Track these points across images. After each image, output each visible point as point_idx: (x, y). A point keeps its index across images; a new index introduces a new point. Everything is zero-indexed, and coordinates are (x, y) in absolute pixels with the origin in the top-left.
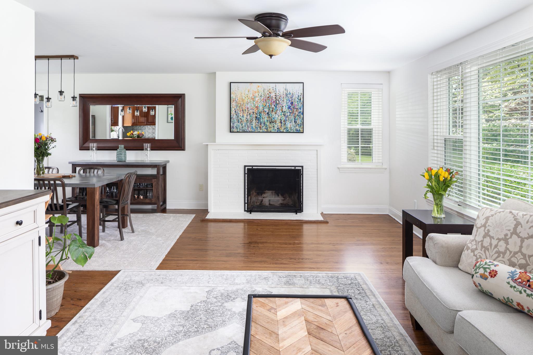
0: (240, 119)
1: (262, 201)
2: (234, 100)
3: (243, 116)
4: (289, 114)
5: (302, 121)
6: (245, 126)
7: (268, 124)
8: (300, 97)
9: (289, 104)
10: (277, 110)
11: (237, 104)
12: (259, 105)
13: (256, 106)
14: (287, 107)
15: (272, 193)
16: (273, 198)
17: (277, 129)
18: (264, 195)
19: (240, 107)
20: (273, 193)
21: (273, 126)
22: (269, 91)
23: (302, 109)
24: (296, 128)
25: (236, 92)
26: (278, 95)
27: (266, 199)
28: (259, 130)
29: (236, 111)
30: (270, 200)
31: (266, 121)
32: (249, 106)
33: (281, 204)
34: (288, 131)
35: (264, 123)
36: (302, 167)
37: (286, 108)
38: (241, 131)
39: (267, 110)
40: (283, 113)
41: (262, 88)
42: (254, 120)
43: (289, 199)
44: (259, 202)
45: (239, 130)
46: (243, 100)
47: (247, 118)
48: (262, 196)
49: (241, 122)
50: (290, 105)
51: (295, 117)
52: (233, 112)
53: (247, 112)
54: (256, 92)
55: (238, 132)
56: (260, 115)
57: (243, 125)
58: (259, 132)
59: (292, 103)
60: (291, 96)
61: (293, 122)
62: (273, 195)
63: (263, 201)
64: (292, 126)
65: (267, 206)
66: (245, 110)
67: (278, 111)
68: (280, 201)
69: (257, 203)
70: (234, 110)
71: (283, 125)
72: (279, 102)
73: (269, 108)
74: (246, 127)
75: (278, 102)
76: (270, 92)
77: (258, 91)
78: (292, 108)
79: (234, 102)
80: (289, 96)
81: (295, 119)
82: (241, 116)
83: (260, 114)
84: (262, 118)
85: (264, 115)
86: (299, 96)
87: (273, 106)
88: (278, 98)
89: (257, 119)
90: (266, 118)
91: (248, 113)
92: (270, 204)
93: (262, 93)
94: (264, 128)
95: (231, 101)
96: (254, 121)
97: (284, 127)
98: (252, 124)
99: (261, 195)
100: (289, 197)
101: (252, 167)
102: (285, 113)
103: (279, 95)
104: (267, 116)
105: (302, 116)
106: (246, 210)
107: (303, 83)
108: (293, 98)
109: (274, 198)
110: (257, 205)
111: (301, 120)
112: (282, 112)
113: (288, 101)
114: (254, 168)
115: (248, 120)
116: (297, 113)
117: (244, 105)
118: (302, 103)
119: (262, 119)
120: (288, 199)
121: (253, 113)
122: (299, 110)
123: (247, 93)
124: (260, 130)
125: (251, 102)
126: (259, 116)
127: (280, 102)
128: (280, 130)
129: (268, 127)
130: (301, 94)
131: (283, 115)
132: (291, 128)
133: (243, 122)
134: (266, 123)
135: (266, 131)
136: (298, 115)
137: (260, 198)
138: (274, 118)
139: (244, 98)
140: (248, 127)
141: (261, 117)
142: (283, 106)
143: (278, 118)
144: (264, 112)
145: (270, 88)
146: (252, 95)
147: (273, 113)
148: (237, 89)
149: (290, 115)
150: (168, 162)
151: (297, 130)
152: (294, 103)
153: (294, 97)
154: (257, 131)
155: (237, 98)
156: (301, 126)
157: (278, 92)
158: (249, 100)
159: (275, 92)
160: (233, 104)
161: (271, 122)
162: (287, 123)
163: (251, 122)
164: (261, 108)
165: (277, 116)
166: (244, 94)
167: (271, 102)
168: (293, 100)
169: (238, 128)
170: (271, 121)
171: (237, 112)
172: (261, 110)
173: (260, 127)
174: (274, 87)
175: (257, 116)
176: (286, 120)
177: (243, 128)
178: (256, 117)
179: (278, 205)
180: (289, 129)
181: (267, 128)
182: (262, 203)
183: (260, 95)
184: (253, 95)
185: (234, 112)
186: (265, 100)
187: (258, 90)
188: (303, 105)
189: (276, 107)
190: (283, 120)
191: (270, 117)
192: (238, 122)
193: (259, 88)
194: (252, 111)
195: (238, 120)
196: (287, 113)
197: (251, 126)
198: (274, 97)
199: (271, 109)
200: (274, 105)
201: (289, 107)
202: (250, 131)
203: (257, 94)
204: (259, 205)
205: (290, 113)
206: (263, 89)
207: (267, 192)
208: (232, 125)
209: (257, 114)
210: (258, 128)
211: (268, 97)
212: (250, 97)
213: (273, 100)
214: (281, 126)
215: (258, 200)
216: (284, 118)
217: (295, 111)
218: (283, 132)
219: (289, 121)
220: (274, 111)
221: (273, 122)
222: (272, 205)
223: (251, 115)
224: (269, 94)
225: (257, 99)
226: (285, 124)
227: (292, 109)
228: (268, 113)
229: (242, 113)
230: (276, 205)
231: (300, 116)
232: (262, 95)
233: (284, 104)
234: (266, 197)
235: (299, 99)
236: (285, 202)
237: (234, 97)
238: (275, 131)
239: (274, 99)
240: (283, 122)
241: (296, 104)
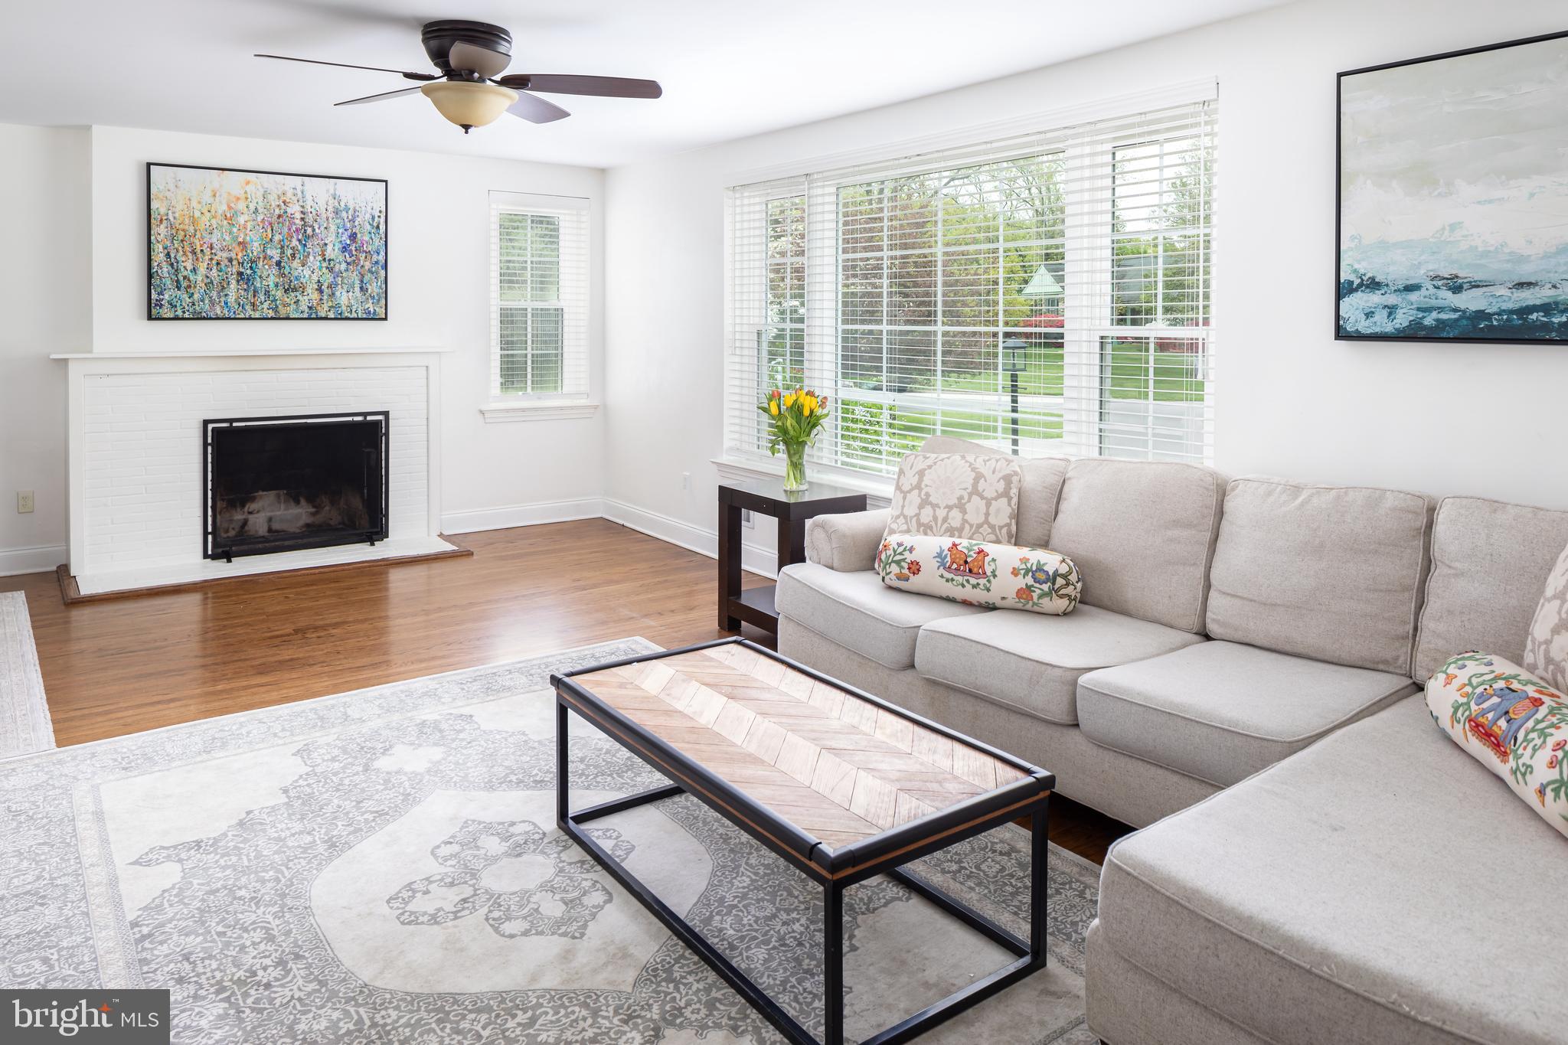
0: (185, 278)
1: (245, 522)
2: (161, 220)
3: (194, 270)
4: (343, 266)
5: (384, 286)
6: (202, 301)
7: (279, 294)
8: (376, 219)
9: (344, 238)
10: (309, 254)
11: (174, 231)
12: (248, 238)
13: (241, 240)
14: (338, 246)
15: (278, 496)
16: (279, 510)
17: (307, 310)
18: (253, 506)
19: (182, 241)
20: (282, 498)
21: (295, 300)
22: (283, 198)
23: (382, 253)
24: (367, 307)
25: (168, 194)
26: (309, 210)
27: (256, 515)
28: (250, 312)
29: (168, 255)
30: (270, 520)
31: (272, 285)
32: (214, 240)
33: (308, 525)
34: (341, 314)
35: (267, 293)
36: (386, 414)
37: (336, 250)
38: (186, 315)
39: (274, 253)
40: (325, 264)
41: (259, 187)
42: (234, 282)
43: (330, 511)
44: (233, 529)
45: (179, 313)
46: (194, 221)
47: (207, 277)
48: (246, 509)
49: (189, 287)
50: (348, 242)
51: (363, 276)
52: (159, 256)
53: (207, 258)
54: (238, 199)
55: (176, 318)
56: (251, 268)
57: (196, 296)
58: (250, 318)
59: (353, 237)
60: (350, 217)
61: (357, 289)
62: (279, 502)
63: (250, 523)
64: (352, 301)
65: (263, 537)
66: (202, 251)
67: (311, 258)
68: (304, 517)
69: (227, 531)
70: (161, 249)
71: (325, 297)
72: (314, 230)
73: (282, 247)
74: (207, 301)
75: (309, 231)
76: (284, 202)
77: (244, 196)
78: (354, 249)
79: (162, 226)
80: (344, 214)
81: (362, 281)
82: (189, 269)
83: (254, 265)
84: (260, 277)
85: (267, 267)
86: (373, 218)
87: (295, 242)
88: (310, 219)
89: (242, 279)
90: (272, 278)
91: (211, 259)
92: (270, 530)
93: (260, 204)
94: (266, 305)
95: (152, 221)
96: (232, 286)
97: (330, 304)
98: (226, 295)
99: (243, 506)
100: (333, 503)
101: (231, 424)
102: (332, 263)
103: (314, 212)
104: (275, 270)
105: (383, 273)
106: (210, 552)
107: (386, 182)
108: (356, 223)
109: (285, 512)
110: (228, 537)
111: (379, 284)
112: (324, 260)
113: (340, 231)
114: (235, 424)
115: (212, 282)
116: (368, 265)
117: (198, 235)
118: (383, 236)
119: (258, 279)
120: (327, 508)
121: (230, 260)
122: (375, 258)
123: (207, 198)
124: (252, 313)
125: (222, 226)
126: (249, 272)
127: (317, 231)
128: (316, 313)
129: (278, 302)
130: (380, 212)
131: (327, 268)
132: (350, 306)
133: (195, 287)
134: (273, 293)
135: (271, 314)
136: (370, 271)
137: (239, 516)
138: (297, 278)
139: (197, 214)
140: (212, 303)
141: (255, 272)
142: (326, 244)
143: (310, 276)
144: (265, 258)
145: (286, 188)
146: (224, 207)
147: (296, 264)
148: (172, 187)
149: (346, 270)
151: (369, 312)
152: (359, 236)
153: (359, 219)
154: (242, 316)
155: (174, 213)
156: (379, 300)
157: (309, 203)
158: (214, 221)
159: (301, 203)
160: (161, 231)
161: (288, 289)
162: (338, 294)
163: (223, 288)
164: (256, 248)
165: (307, 272)
166: (199, 203)
167: (290, 229)
168: (358, 227)
169: (178, 305)
170: (290, 285)
171: (172, 256)
172: (255, 254)
173: (253, 305)
174: (299, 188)
175: (241, 270)
176: (337, 285)
177: (194, 305)
178: (240, 274)
179: (298, 531)
180: (344, 308)
181: (277, 307)
182: (246, 528)
183: (252, 207)
184: (230, 208)
185: (161, 255)
186: (270, 224)
187: (246, 193)
188: (386, 242)
189: (305, 245)
190: (326, 285)
191: (286, 273)
192: (177, 287)
193: (249, 188)
194: (225, 255)
195: (178, 281)
196: (340, 263)
197: (223, 299)
198: (298, 216)
199: (289, 252)
200: (299, 240)
201: (344, 247)
202: (221, 315)
203: (241, 206)
204: (236, 536)
205: (348, 264)
206: (262, 191)
207: (261, 496)
208: (154, 296)
209: (243, 263)
210: (247, 307)
211: (279, 216)
212: (220, 212)
213: (295, 224)
214: (321, 299)
215: (231, 521)
216: (328, 278)
217: (362, 259)
218: (326, 318)
219: (345, 287)
220: (297, 256)
221: (295, 290)
222: (277, 531)
223: (223, 266)
224: (283, 207)
225: (242, 220)
226: (333, 294)
227: (354, 253)
228: (278, 264)
229: (190, 261)
230: (292, 530)
231: (377, 273)
232: (259, 208)
233: (331, 238)
234: (258, 512)
235: (375, 224)
236: (319, 519)
237: (163, 211)
238: (301, 316)
239: (298, 222)
240: (326, 290)
241: (367, 238)
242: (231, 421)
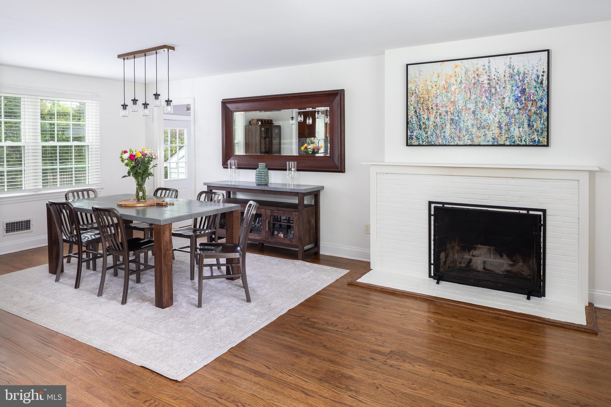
0: (423, 123)
1: (470, 261)
2: (413, 94)
3: (428, 119)
4: (516, 111)
5: (546, 123)
6: (432, 135)
7: (474, 130)
8: (540, 78)
9: (516, 93)
10: (493, 105)
11: (418, 99)
12: (456, 99)
13: (452, 100)
14: (512, 98)
15: (490, 250)
16: (491, 258)
17: (491, 140)
18: (475, 253)
19: (422, 103)
20: (492, 251)
21: (484, 134)
22: (477, 72)
23: (545, 100)
24: (533, 137)
25: (416, 79)
26: (493, 78)
27: (477, 258)
28: (457, 142)
29: (416, 112)
30: (485, 262)
31: (470, 126)
32: (438, 102)
33: (508, 271)
34: (514, 142)
35: (467, 130)
36: (544, 211)
37: (511, 101)
38: (424, 144)
39: (472, 106)
40: (503, 111)
41: (463, 68)
42: (448, 124)
43: (522, 266)
44: (464, 263)
45: (421, 142)
46: (428, 92)
47: (435, 122)
48: (471, 253)
49: (426, 128)
50: (520, 95)
51: (530, 117)
52: (411, 113)
53: (434, 112)
54: (451, 76)
55: (419, 145)
56: (458, 116)
57: (429, 133)
58: (457, 145)
59: (523, 91)
60: (521, 79)
61: (526, 126)
62: (491, 254)
63: (473, 261)
64: (522, 134)
65: (479, 271)
66: (432, 108)
67: (494, 107)
68: (506, 265)
69: (460, 263)
70: (412, 109)
71: (503, 132)
72: (496, 90)
73: (476, 102)
74: (434, 136)
75: (493, 90)
76: (477, 75)
77: (454, 74)
78: (523, 99)
79: (413, 97)
80: (517, 77)
81: (529, 120)
82: (425, 118)
83: (459, 114)
84: (463, 121)
85: (467, 115)
86: (538, 77)
87: (484, 99)
88: (493, 83)
89: (453, 123)
90: (470, 121)
91: (437, 112)
92: (484, 268)
93: (463, 78)
94: (466, 138)
95: (409, 94)
96: (447, 127)
97: (507, 136)
98: (444, 132)
99: (469, 251)
100: (524, 262)
101: (443, 205)
102: (508, 110)
103: (496, 79)
104: (472, 116)
105: (545, 114)
106: (432, 275)
107: (548, 51)
108: (526, 82)
109: (494, 260)
110: (461, 267)
111: (542, 121)
112: (503, 108)
113: (514, 88)
114: (445, 206)
115: (437, 125)
116: (534, 109)
117: (430, 100)
118: (546, 88)
119: (462, 122)
120: (521, 264)
121: (447, 112)
122: (539, 104)
123: (435, 79)
124: (458, 142)
125: (442, 94)
126: (457, 118)
127: (498, 90)
128: (497, 142)
129: (473, 136)
130: (543, 72)
131: (505, 113)
132: (520, 137)
133: (429, 128)
134: (471, 130)
135: (469, 142)
136: (535, 113)
137: (467, 256)
138: (485, 121)
139: (430, 88)
140: (437, 137)
141: (460, 118)
142: (504, 98)
143: (494, 119)
144: (466, 109)
145: (479, 66)
146: (444, 82)
147: (485, 112)
148: (417, 75)
149: (518, 114)
150: (323, 188)
151: (535, 141)
152: (527, 90)
153: (527, 79)
154: (453, 144)
155: (418, 89)
156: (542, 133)
157: (493, 72)
158: (438, 91)
159: (488, 74)
160: (412, 99)
161: (480, 128)
162: (512, 129)
163: (443, 128)
164: (461, 103)
165: (491, 117)
166: (431, 82)
167: (481, 91)
168: (526, 85)
169: (420, 138)
170: (481, 125)
171: (418, 112)
172: (460, 107)
173: (459, 137)
174: (487, 64)
175: (453, 117)
176: (511, 123)
177: (428, 138)
178: (452, 120)
179: (501, 273)
180: (516, 138)
181: (473, 138)
182: (471, 264)
183: (459, 80)
184: (447, 82)
185: (413, 112)
186: (469, 89)
187: (455, 72)
188: (548, 92)
189: (490, 100)
190: (504, 123)
191: (479, 117)
192: (420, 128)
193: (457, 70)
194: (444, 109)
195: (420, 125)
196: (514, 109)
197: (443, 134)
198: (486, 82)
199: (480, 105)
200: (487, 97)
201: (517, 99)
202: (441, 143)
203: (453, 80)
204: (465, 267)
205: (519, 109)
206: (464, 70)
207: (480, 248)
208: (409, 134)
209: (453, 113)
210: (455, 139)
211: (475, 84)
212: (441, 85)
213: (484, 87)
214: (501, 133)
215: (463, 258)
216: (505, 120)
217: (529, 105)
218: (504, 145)
219: (517, 125)
220: (485, 107)
221: (484, 128)
222: (488, 270)
223: (443, 116)
224: (477, 77)
225: (453, 88)
226: (509, 129)
227: (524, 102)
228: (474, 112)
229: (426, 114)
230: (498, 272)
231: (541, 114)
232: (463, 80)
233: (507, 94)
234: (478, 256)
235: (539, 81)
236: (515, 269)
237: (413, 88)
238: (488, 144)
239: (486, 86)
240: (504, 127)
241: (533, 91)
242: (443, 203)
